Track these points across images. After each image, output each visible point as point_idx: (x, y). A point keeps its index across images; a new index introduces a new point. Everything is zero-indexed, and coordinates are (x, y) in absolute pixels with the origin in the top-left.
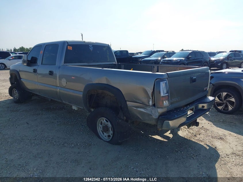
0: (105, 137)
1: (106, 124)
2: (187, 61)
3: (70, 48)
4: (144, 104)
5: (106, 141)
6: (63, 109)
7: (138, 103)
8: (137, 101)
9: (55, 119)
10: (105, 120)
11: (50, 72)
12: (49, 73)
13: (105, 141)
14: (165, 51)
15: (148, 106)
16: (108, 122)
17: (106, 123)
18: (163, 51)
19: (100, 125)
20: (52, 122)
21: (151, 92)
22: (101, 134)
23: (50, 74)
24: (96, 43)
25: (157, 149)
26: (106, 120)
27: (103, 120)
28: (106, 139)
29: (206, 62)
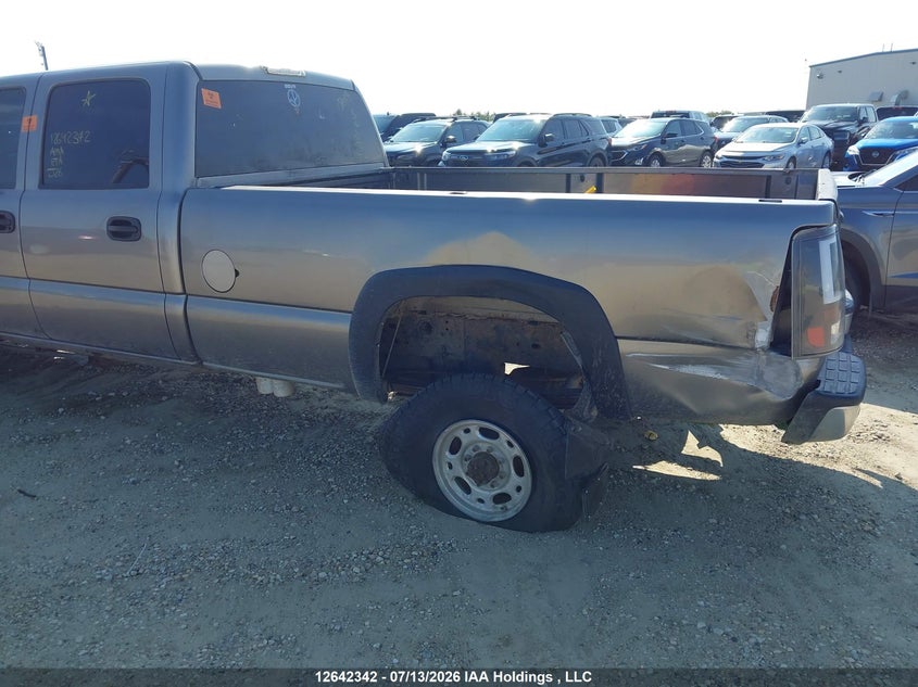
0: (479, 506)
1: (484, 448)
2: (539, 153)
3: (212, 99)
4: (722, 346)
5: (493, 524)
6: (164, 398)
7: (688, 341)
8: (685, 334)
9: (162, 452)
10: (478, 433)
11: (115, 222)
12: (113, 228)
13: (484, 520)
14: (437, 115)
15: (747, 349)
16: (495, 436)
17: (485, 444)
18: (432, 116)
19: (447, 453)
20: (161, 470)
21: (772, 291)
22: (455, 495)
23: (115, 235)
24: (309, 76)
25: (715, 521)
26: (484, 432)
27: (467, 431)
28: (488, 513)
29: (600, 155)
